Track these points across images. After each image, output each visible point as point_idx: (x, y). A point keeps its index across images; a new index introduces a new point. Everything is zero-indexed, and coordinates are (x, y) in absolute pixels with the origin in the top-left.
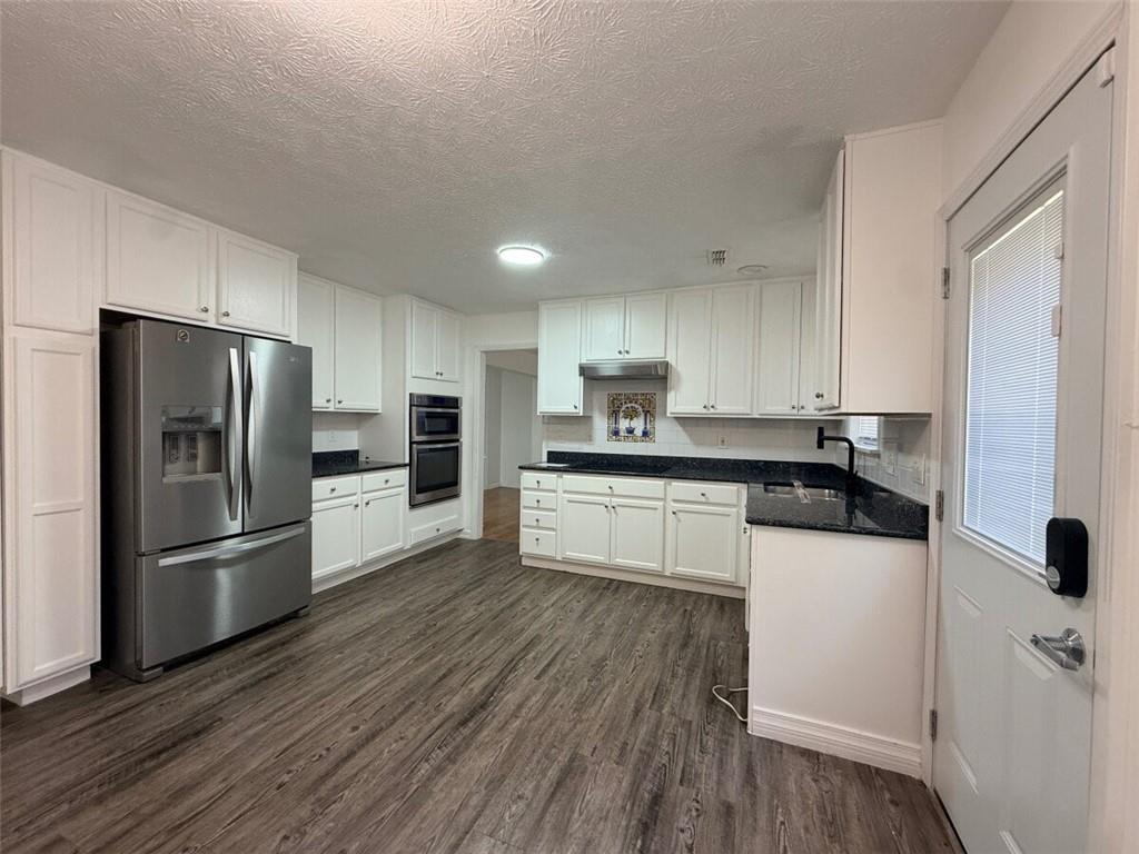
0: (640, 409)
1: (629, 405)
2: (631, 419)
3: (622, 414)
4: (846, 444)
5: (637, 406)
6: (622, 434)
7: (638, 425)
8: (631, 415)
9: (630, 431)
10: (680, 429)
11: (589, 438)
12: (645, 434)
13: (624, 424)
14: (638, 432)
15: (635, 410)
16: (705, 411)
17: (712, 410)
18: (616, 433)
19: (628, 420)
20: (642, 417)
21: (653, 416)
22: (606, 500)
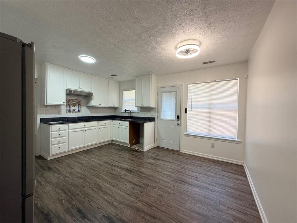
0: (77, 104)
1: (74, 103)
2: (74, 107)
3: (71, 105)
4: (130, 112)
5: (76, 103)
6: (71, 111)
7: (76, 108)
8: (74, 105)
9: (74, 110)
10: (87, 109)
11: (60, 113)
12: (79, 111)
13: (72, 108)
14: (77, 110)
15: (76, 104)
16: (99, 105)
17: (100, 105)
18: (70, 111)
19: (73, 107)
20: (78, 106)
21: (80, 106)
22: (83, 129)
